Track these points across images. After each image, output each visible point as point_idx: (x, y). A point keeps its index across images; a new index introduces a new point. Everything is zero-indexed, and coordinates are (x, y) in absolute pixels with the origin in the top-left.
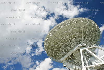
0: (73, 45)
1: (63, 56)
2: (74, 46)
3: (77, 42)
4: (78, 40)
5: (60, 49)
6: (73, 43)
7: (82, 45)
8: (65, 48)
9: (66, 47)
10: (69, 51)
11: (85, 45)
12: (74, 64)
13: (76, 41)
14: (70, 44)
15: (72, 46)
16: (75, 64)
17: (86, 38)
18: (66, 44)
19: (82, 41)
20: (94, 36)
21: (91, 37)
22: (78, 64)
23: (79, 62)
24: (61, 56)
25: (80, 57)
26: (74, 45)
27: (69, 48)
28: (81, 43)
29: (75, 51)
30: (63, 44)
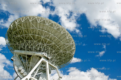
0: (40, 49)
1: (21, 49)
2: (40, 51)
3: (46, 50)
4: (48, 49)
5: (25, 41)
6: (41, 47)
7: (47, 56)
8: (30, 44)
9: (32, 45)
10: (31, 50)
11: (50, 58)
12: (24, 65)
13: (46, 48)
14: (39, 45)
15: (38, 49)
16: (24, 67)
17: (56, 54)
18: (35, 42)
19: (51, 52)
20: (64, 58)
21: (61, 57)
22: (27, 69)
23: (30, 68)
24: (19, 48)
25: (35, 64)
26: (41, 49)
27: (34, 47)
28: (48, 54)
29: (36, 56)
30: (32, 39)
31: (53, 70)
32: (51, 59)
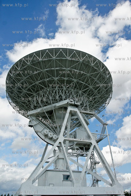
0: (60, 96)
1: (35, 108)
2: (61, 99)
3: (68, 94)
4: (71, 93)
5: (34, 94)
6: (61, 94)
7: (73, 103)
8: (44, 95)
9: (46, 95)
11: (78, 104)
12: (48, 127)
13: (67, 92)
14: (56, 93)
15: (57, 97)
16: (50, 129)
17: (86, 95)
18: (48, 90)
19: (77, 96)
20: (100, 96)
21: (94, 96)
22: (54, 130)
23: (58, 128)
24: (32, 107)
25: (62, 119)
26: (62, 97)
27: (51, 98)
28: (73, 98)
29: (59, 108)
30: (43, 88)
31: (90, 118)
32: (81, 104)
